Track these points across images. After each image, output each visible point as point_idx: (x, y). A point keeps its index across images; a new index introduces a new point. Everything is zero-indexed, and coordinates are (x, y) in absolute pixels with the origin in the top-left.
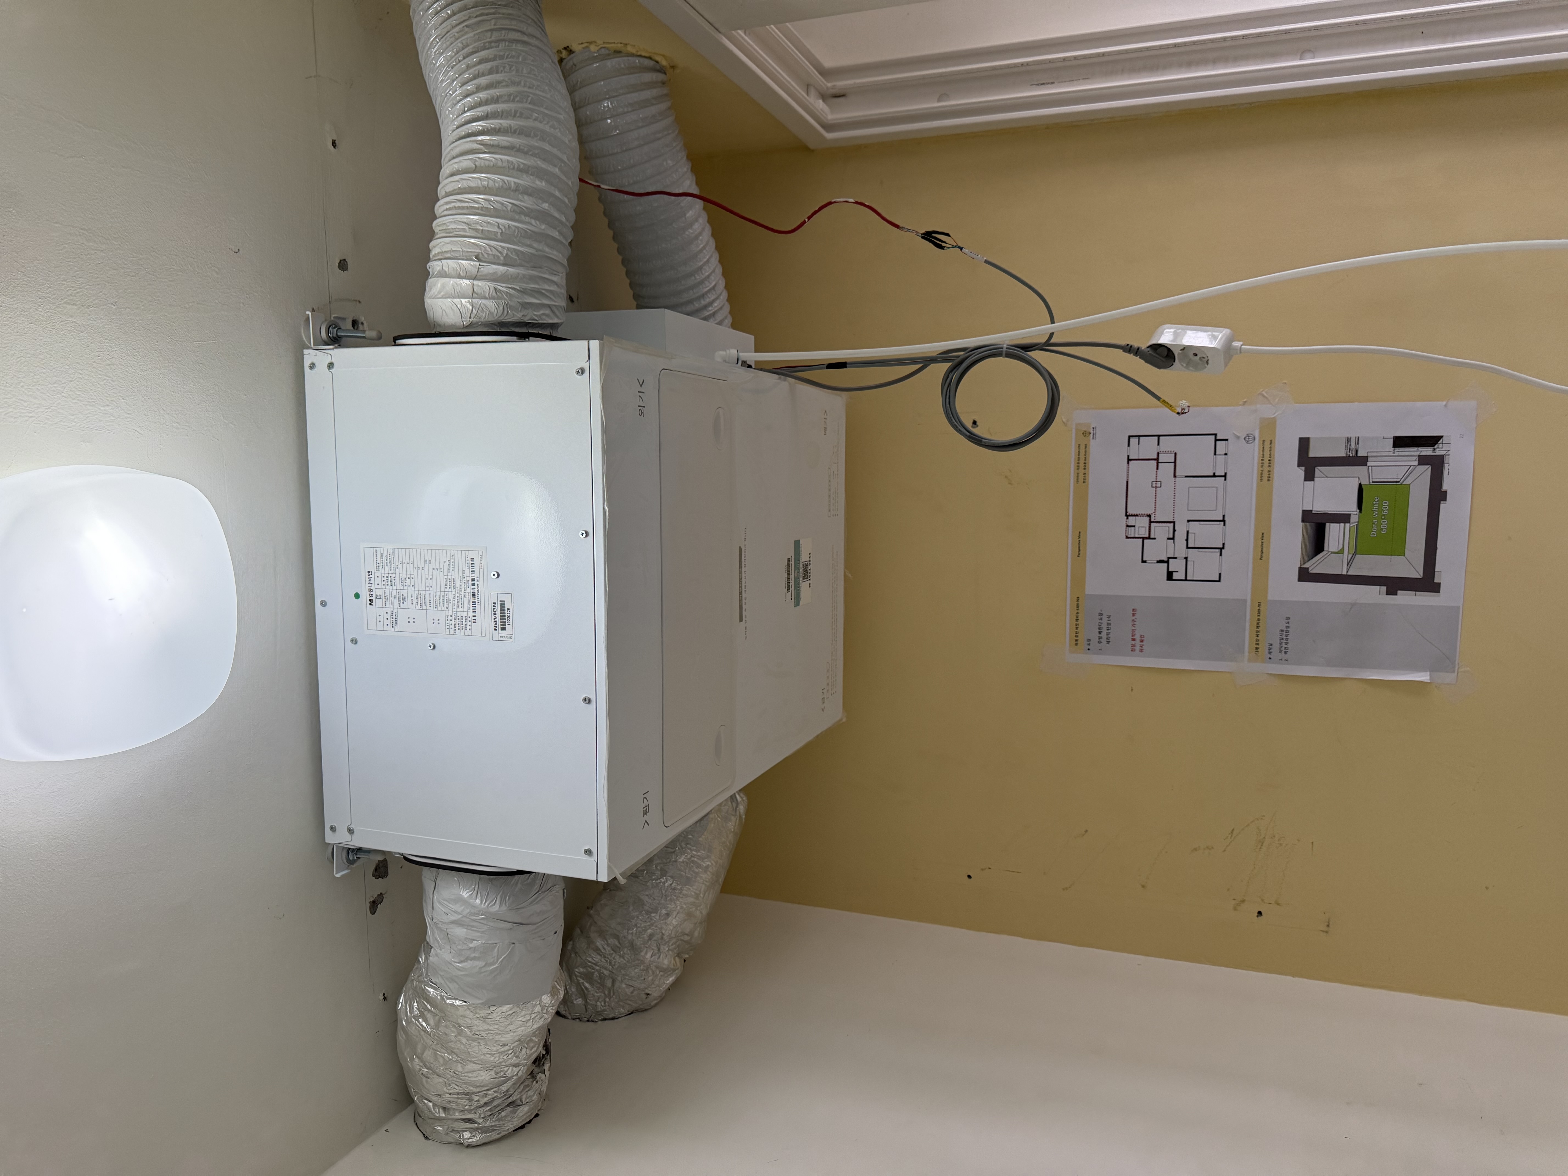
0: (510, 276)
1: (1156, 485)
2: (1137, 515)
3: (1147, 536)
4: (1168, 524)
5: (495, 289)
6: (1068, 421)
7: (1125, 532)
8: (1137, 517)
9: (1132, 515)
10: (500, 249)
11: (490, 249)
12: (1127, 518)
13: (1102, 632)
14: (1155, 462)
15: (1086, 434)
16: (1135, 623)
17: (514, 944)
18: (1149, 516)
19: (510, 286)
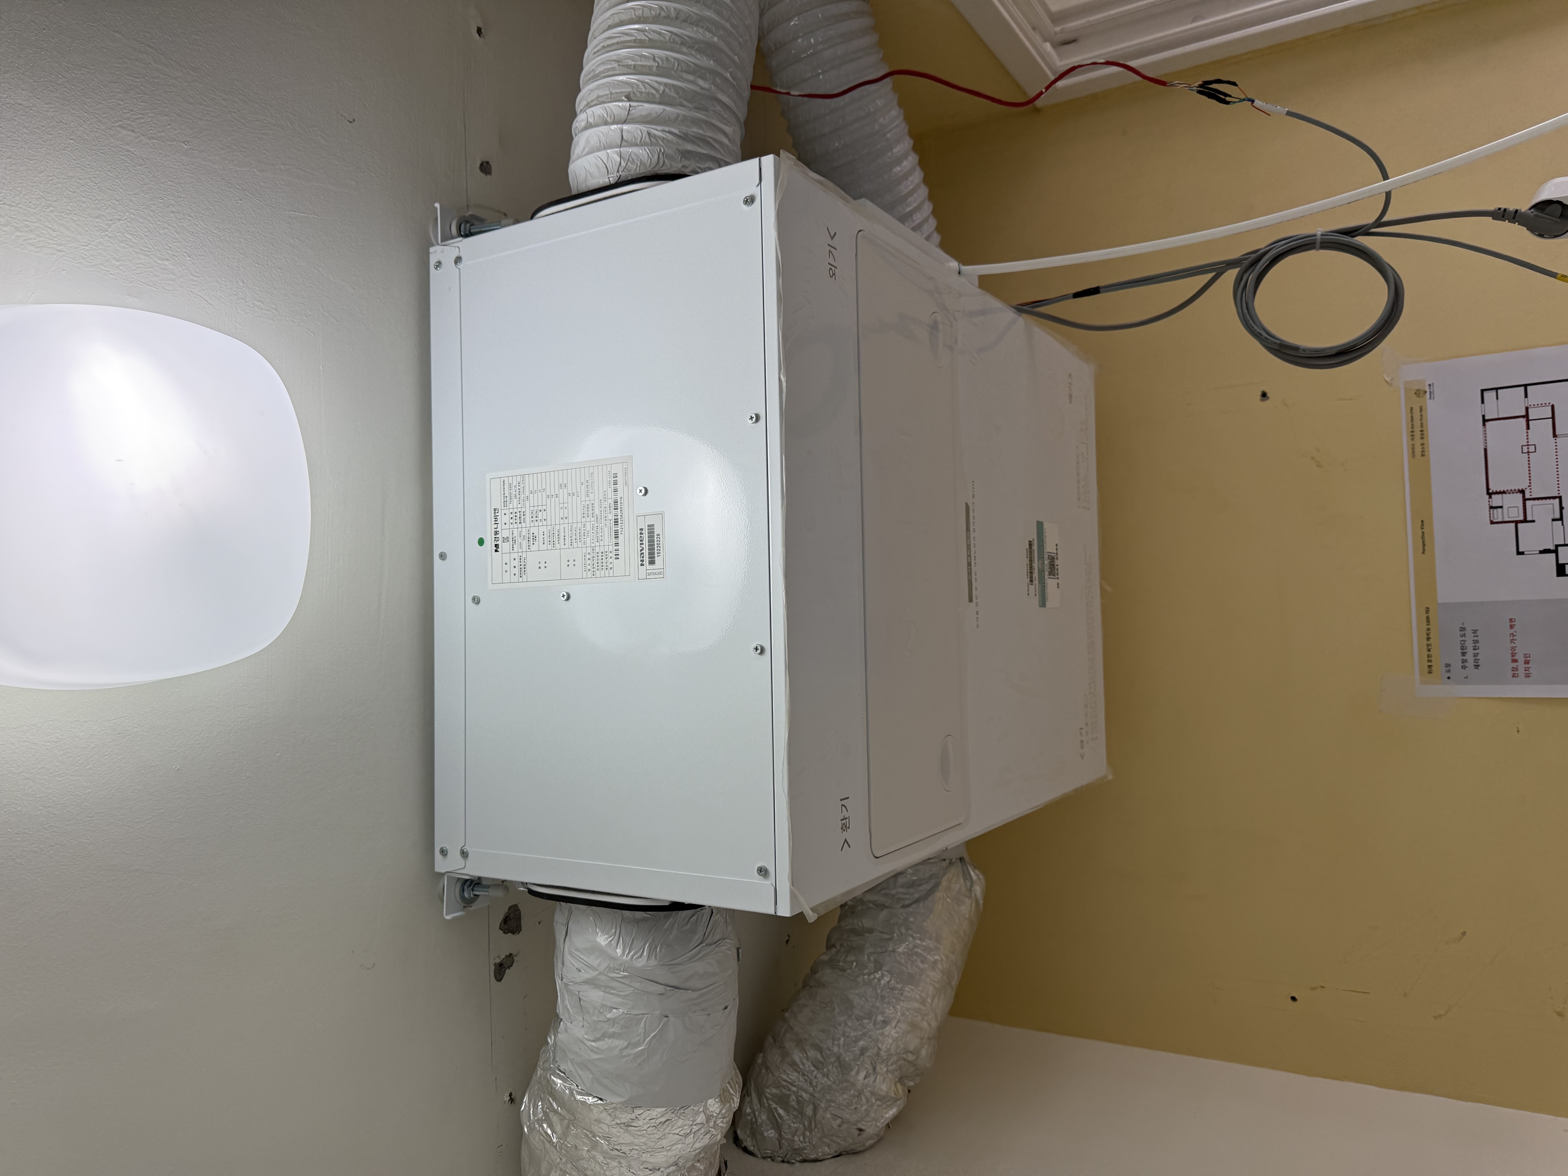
0: (667, 118)
1: (1528, 450)
2: (1504, 492)
3: (1521, 518)
4: (1552, 501)
5: (649, 134)
6: (1392, 379)
7: (1489, 516)
8: (1504, 495)
9: (1497, 493)
10: (656, 85)
11: (644, 86)
12: (1490, 497)
13: (1466, 653)
14: (1523, 420)
15: (1419, 393)
16: (1515, 638)
17: (667, 1017)
18: (1522, 492)
19: (667, 129)
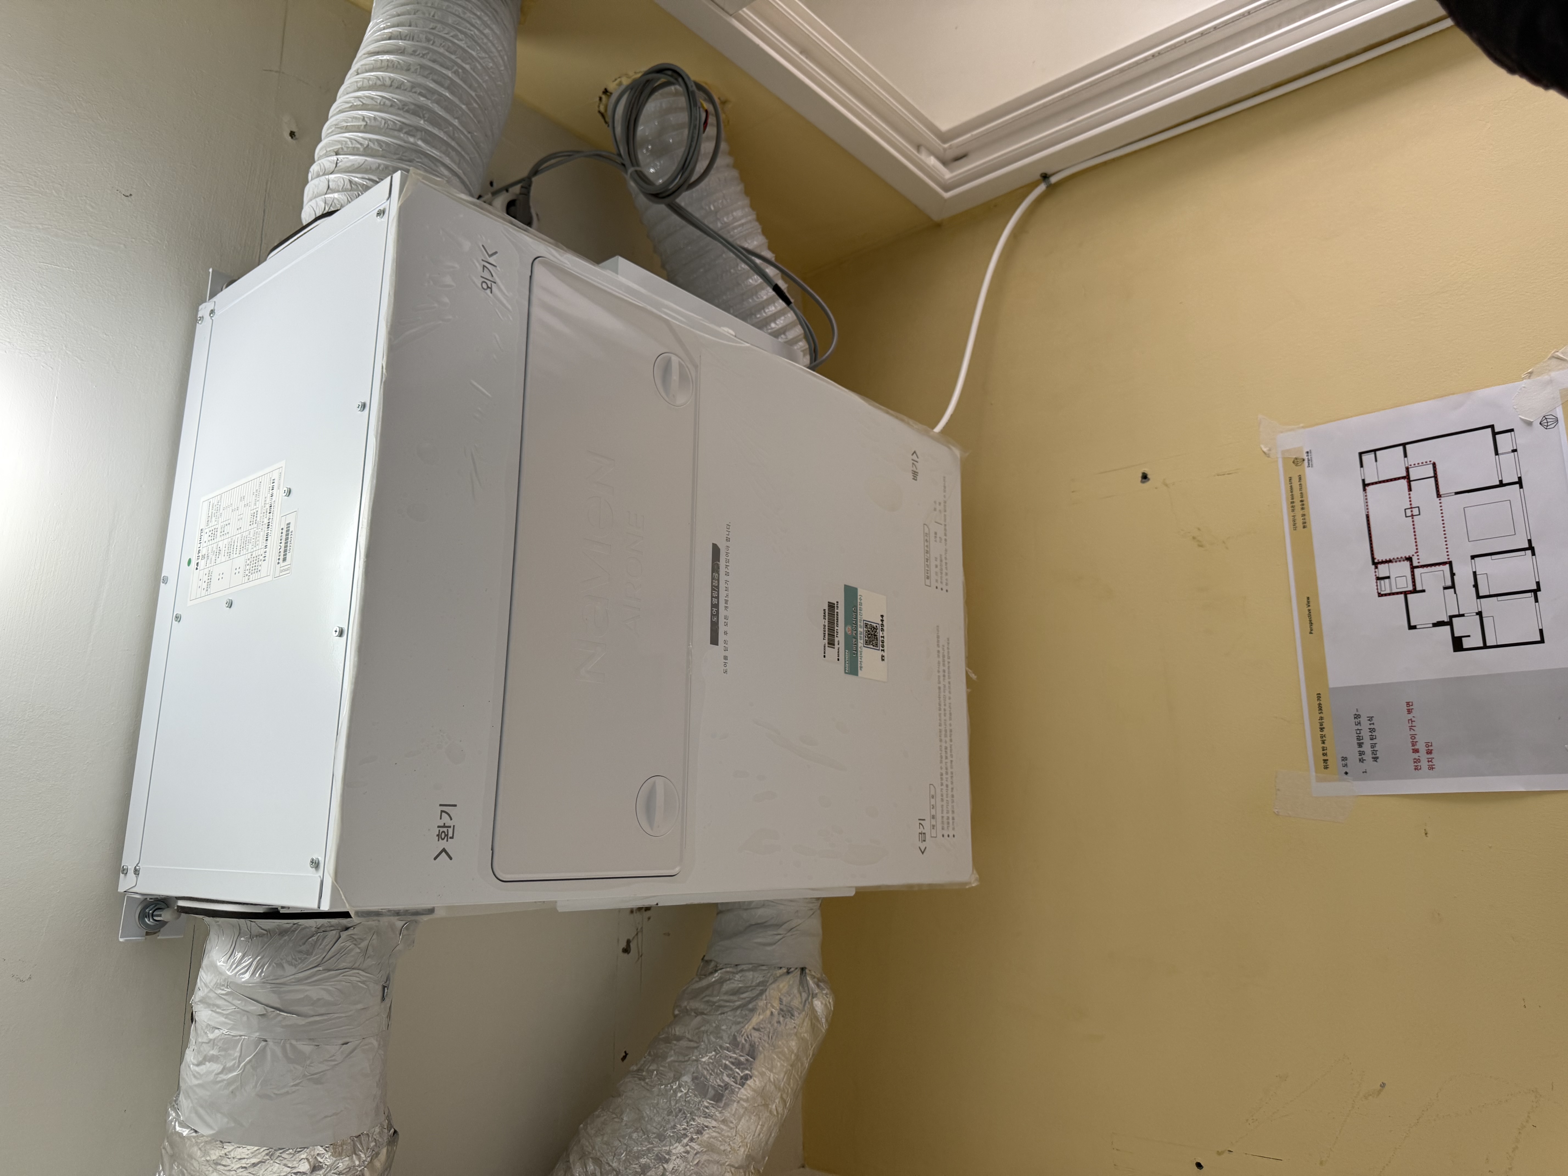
1: (1412, 512)
2: (1390, 561)
3: (1410, 588)
4: (1441, 567)
6: (1270, 450)
7: (1376, 587)
8: (1390, 564)
9: (1383, 562)
12: (1376, 568)
13: (1363, 743)
14: (1404, 482)
15: (1297, 462)
16: (1414, 724)
18: (1409, 559)
